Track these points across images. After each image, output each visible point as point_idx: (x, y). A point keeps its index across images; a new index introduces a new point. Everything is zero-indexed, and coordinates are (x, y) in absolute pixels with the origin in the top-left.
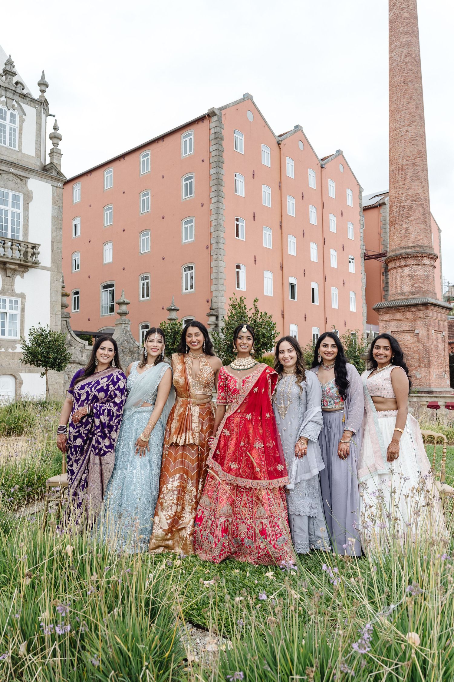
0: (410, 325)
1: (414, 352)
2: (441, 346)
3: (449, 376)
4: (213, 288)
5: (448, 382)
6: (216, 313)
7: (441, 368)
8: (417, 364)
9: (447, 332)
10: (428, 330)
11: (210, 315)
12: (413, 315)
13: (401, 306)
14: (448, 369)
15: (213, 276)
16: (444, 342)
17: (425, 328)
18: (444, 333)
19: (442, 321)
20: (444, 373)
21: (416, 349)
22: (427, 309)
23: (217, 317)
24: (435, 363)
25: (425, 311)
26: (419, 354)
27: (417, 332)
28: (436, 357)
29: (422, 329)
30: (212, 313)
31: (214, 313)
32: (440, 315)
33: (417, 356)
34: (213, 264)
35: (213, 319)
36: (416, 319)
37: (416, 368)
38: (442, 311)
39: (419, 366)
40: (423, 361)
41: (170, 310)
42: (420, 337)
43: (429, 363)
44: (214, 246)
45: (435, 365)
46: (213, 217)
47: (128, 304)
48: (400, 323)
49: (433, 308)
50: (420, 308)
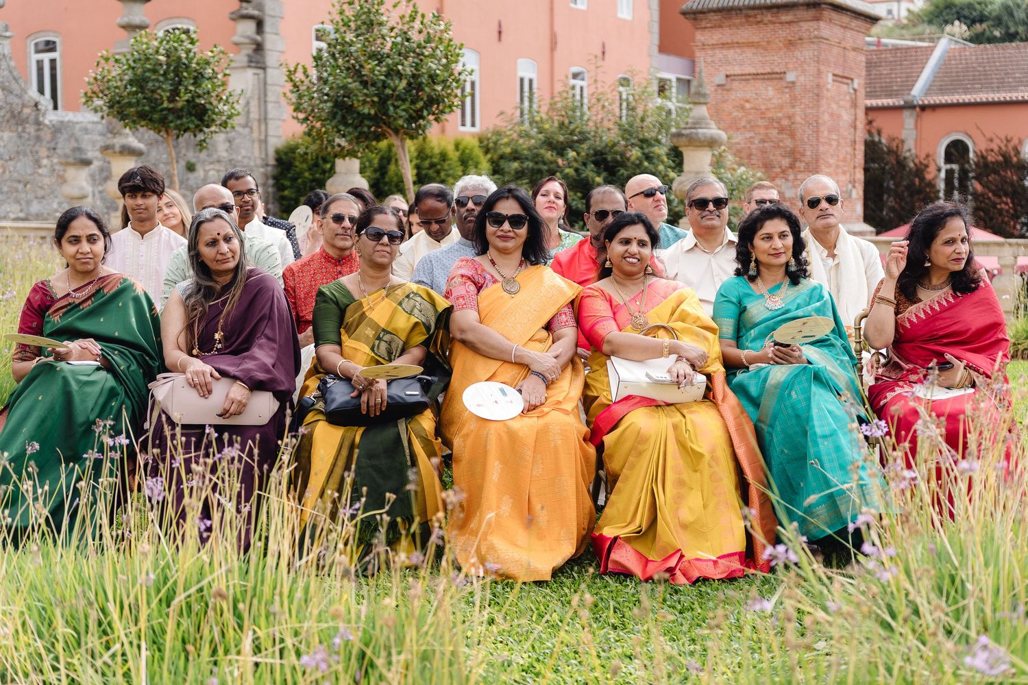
0: (775, 61)
1: (782, 130)
2: (846, 117)
3: (861, 193)
5: (859, 209)
6: (256, 13)
7: (844, 173)
8: (786, 162)
9: (862, 82)
10: (819, 72)
11: (240, 16)
12: (784, 33)
13: (754, 8)
14: (860, 175)
16: (854, 105)
17: (812, 69)
18: (856, 81)
19: (854, 49)
20: (850, 186)
21: (785, 122)
22: (817, 19)
23: (260, 24)
24: (831, 161)
25: (814, 24)
26: (792, 135)
27: (790, 77)
28: (834, 143)
29: (804, 71)
30: (245, 12)
31: (251, 10)
32: (849, 34)
33: (788, 143)
35: (249, 28)
36: (791, 44)
37: (783, 172)
38: (855, 23)
39: (792, 166)
40: (803, 155)
42: (798, 90)
43: (817, 161)
45: (829, 166)
48: (749, 53)
49: (835, 15)
50: (802, 13)
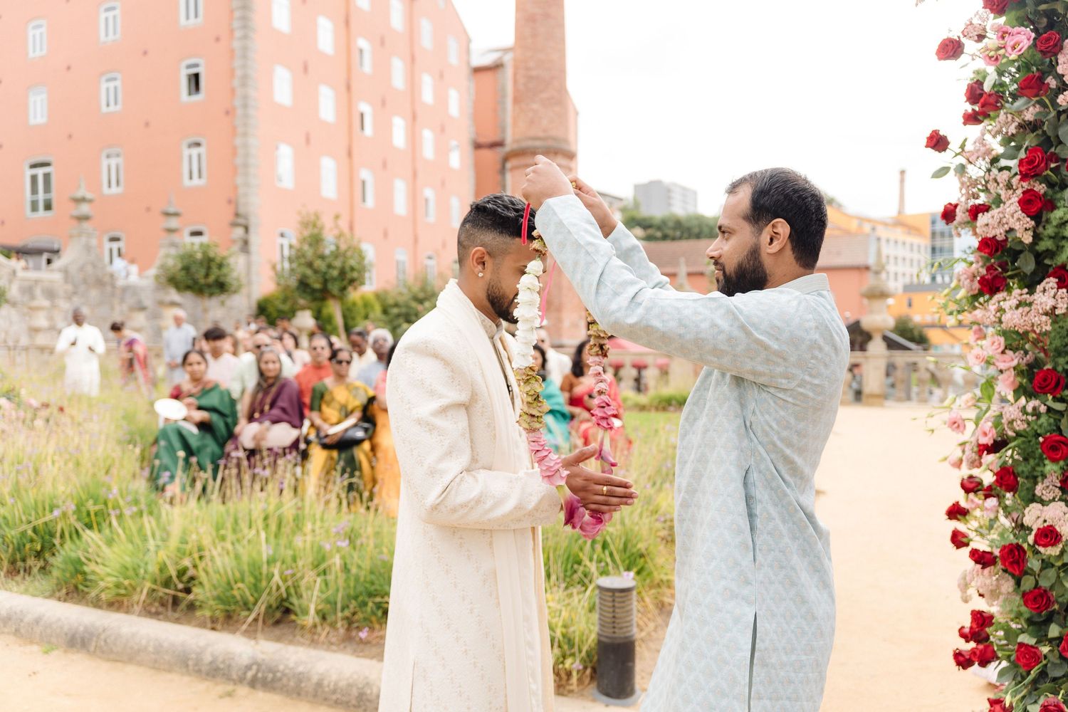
4: (239, 180)
6: (244, 223)
11: (234, 225)
15: (239, 161)
23: (247, 229)
30: (237, 222)
31: (241, 221)
34: (238, 141)
41: (167, 214)
44: (239, 112)
46: (237, 63)
47: (90, 201)
